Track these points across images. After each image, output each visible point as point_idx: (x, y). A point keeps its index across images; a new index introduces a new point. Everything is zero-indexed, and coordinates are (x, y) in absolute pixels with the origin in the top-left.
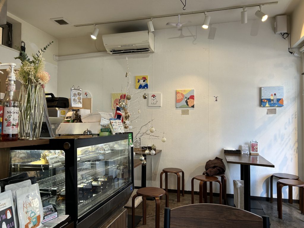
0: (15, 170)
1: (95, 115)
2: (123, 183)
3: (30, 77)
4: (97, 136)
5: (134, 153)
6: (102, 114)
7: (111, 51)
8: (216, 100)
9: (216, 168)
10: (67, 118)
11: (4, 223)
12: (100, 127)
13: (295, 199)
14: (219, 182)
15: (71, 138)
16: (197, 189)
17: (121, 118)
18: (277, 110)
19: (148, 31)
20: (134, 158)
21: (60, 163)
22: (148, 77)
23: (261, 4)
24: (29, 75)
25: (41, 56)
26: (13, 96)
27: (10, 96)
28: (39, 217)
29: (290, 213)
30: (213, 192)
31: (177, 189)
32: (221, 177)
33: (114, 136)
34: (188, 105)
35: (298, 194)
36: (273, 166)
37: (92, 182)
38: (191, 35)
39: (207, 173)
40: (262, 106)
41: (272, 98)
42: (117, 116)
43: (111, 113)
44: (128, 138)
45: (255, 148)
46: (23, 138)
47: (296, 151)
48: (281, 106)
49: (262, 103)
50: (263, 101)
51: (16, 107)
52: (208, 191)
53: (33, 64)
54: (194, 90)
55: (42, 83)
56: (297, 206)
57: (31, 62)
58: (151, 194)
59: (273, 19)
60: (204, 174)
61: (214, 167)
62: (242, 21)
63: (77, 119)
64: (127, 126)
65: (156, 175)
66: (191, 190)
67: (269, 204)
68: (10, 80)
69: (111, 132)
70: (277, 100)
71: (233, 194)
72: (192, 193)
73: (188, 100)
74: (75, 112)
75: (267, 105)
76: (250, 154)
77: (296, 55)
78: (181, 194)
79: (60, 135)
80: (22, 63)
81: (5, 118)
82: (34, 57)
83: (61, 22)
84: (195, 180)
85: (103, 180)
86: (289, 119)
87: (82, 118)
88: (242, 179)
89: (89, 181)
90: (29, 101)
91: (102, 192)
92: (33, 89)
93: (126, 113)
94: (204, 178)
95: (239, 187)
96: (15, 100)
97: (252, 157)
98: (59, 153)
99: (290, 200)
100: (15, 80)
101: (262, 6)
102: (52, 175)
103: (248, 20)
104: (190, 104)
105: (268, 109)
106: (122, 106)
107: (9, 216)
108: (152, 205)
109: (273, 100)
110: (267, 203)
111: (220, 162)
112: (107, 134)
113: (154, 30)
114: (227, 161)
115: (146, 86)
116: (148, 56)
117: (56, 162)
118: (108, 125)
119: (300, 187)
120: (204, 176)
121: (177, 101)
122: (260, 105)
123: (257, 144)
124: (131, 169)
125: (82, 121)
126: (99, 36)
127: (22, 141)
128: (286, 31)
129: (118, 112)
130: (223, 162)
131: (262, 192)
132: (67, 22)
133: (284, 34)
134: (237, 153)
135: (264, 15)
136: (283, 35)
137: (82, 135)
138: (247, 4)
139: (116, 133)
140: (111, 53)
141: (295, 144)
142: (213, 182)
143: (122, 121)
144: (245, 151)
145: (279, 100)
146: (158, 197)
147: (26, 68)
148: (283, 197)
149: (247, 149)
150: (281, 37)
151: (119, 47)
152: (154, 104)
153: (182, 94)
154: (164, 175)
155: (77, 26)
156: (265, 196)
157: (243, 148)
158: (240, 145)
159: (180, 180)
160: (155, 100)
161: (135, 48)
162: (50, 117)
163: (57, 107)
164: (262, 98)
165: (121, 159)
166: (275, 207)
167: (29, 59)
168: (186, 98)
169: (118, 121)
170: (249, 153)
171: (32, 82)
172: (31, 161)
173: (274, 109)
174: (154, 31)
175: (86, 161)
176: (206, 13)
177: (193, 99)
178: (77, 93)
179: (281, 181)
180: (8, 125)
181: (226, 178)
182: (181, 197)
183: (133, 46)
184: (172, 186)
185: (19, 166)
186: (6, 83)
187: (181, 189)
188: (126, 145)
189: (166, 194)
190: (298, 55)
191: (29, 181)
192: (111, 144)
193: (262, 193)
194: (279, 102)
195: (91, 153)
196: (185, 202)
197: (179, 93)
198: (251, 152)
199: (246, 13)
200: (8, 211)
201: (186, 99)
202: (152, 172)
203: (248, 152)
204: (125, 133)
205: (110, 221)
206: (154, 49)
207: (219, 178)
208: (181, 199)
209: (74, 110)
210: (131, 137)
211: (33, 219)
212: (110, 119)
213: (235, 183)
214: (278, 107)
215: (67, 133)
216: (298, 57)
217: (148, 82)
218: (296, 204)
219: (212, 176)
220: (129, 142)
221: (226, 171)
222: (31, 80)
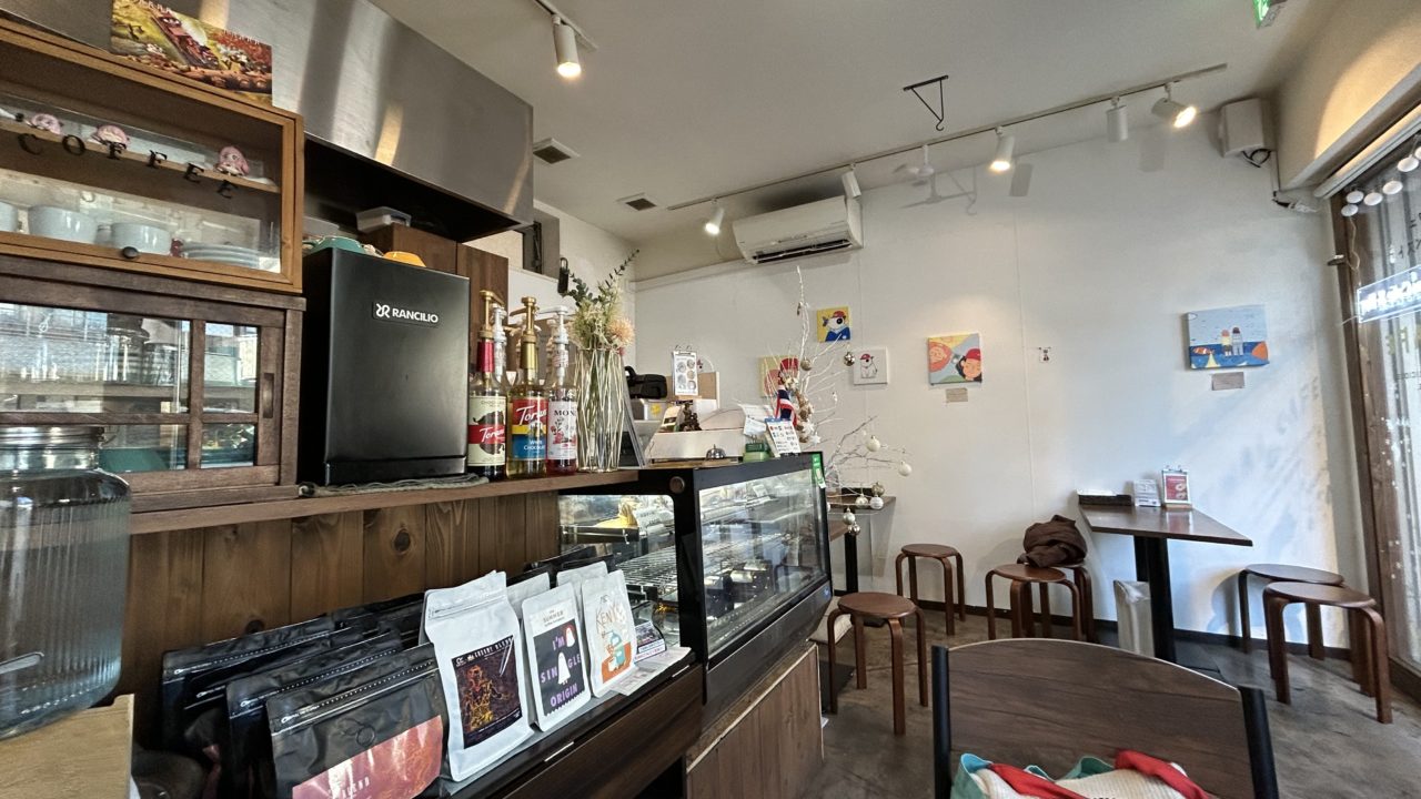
0: (568, 540)
1: (730, 412)
2: (805, 579)
3: (596, 332)
4: (736, 463)
5: (829, 506)
6: (748, 409)
7: (755, 258)
8: (1046, 359)
9: (1056, 547)
10: (667, 421)
11: (561, 655)
12: (744, 441)
13: (1335, 645)
14: (1067, 583)
15: (685, 467)
16: (1003, 602)
17: (792, 417)
18: (1245, 374)
19: (842, 197)
20: (829, 518)
21: (662, 526)
22: (850, 310)
23: (1169, 80)
24: (592, 328)
25: (615, 285)
26: (565, 378)
27: (558, 378)
28: (628, 648)
29: (1321, 688)
30: (1052, 612)
31: (944, 601)
32: (1072, 572)
33: (777, 460)
34: (964, 376)
35: (1343, 632)
36: (1248, 543)
37: (729, 573)
38: (959, 192)
39: (1029, 559)
40: (1193, 366)
41: (1226, 342)
42: (782, 412)
43: (768, 406)
44: (812, 467)
45: (1177, 488)
46: (585, 468)
47: (1323, 497)
48: (1262, 362)
49: (1192, 357)
50: (1197, 351)
51: (573, 400)
52: (1037, 608)
53: (599, 305)
54: (977, 335)
55: (620, 344)
56: (1346, 668)
57: (595, 301)
58: (879, 610)
59: (1214, 116)
60: (1019, 561)
61: (1051, 543)
62: (1112, 135)
63: (690, 422)
64: (805, 435)
65: (883, 561)
66: (985, 605)
67: (1240, 655)
68: (558, 344)
69: (769, 451)
70: (1245, 348)
71: (1115, 619)
72: (989, 612)
73: (963, 363)
74: (684, 406)
75: (1212, 363)
76: (1163, 506)
77: (1301, 208)
78: (957, 615)
79: (653, 461)
80: (578, 304)
81: (550, 426)
82: (601, 290)
83: (641, 204)
84: (995, 576)
85: (756, 569)
86: (1292, 402)
87: (699, 420)
88: (1140, 578)
89: (724, 571)
90: (594, 387)
91: (756, 600)
92: (602, 360)
93: (801, 405)
94: (1021, 573)
95: (1133, 601)
96: (568, 386)
97: (1170, 517)
98: (655, 502)
99: (1315, 649)
100: (566, 341)
101: (1173, 85)
102: (640, 553)
103: (1130, 130)
104: (970, 373)
105: (1215, 376)
106: (793, 386)
107: (571, 642)
108: (878, 640)
109: (1230, 348)
110: (1231, 651)
111: (1068, 528)
112: (762, 456)
113: (862, 190)
114: (1093, 525)
115: (846, 332)
116: (846, 260)
117: (652, 524)
118: (762, 434)
119: (1349, 609)
120: (1022, 567)
121: (934, 367)
122: (1188, 365)
123: (1185, 478)
124: (822, 543)
125: (700, 426)
126: (727, 225)
127: (585, 476)
128: (1260, 145)
129: (784, 401)
130: (1075, 528)
131: (1211, 618)
132: (652, 201)
133: (1255, 152)
134: (1122, 503)
135: (1182, 107)
136: (1250, 156)
137: (703, 459)
138: (1122, 87)
139: (782, 455)
140: (756, 261)
141: (1319, 475)
142: (1051, 586)
143: (795, 423)
144: (1146, 497)
145: (1249, 347)
146: (895, 619)
147: (588, 316)
148: (1288, 639)
149: (1154, 491)
150: (1243, 162)
151: (772, 245)
152: (867, 377)
153: (944, 347)
154: (905, 563)
155: (674, 208)
156: (1223, 631)
157: (1139, 490)
158: (1127, 479)
159: (954, 576)
160: (872, 369)
161: (815, 242)
162: (637, 421)
163: (643, 397)
164: (1192, 344)
165: (795, 518)
166: (1263, 666)
167: (591, 295)
168: (956, 356)
169: (784, 424)
170: (1158, 505)
171: (599, 344)
172: (599, 521)
173: (1238, 373)
174: (859, 193)
175: (712, 523)
176: (1000, 129)
177: (979, 358)
178: (685, 362)
179: (1275, 587)
180: (557, 442)
181: (1089, 574)
182: (956, 621)
183: (809, 237)
184: (931, 591)
185: (575, 531)
186: (548, 350)
187: (956, 601)
188: (807, 484)
189: (917, 613)
190: (1309, 210)
191: (603, 563)
192: (769, 481)
193: (1212, 621)
194: (1254, 353)
195: (724, 504)
196: (969, 636)
197: (935, 345)
198: (1166, 501)
199: (1123, 115)
200: (569, 629)
201: (956, 361)
202: (873, 553)
203: (1157, 501)
204: (804, 453)
205: (779, 672)
206: (863, 239)
207: (1069, 575)
208: (957, 628)
209: (681, 403)
210: (819, 464)
211: (617, 651)
212: (766, 421)
213: (1119, 590)
214: (1248, 366)
215: (670, 456)
216: (1308, 215)
217: (850, 323)
218: (1337, 662)
219: (1046, 568)
220: (814, 474)
221: (1088, 556)
222: (598, 340)
